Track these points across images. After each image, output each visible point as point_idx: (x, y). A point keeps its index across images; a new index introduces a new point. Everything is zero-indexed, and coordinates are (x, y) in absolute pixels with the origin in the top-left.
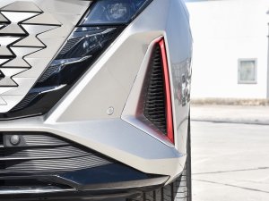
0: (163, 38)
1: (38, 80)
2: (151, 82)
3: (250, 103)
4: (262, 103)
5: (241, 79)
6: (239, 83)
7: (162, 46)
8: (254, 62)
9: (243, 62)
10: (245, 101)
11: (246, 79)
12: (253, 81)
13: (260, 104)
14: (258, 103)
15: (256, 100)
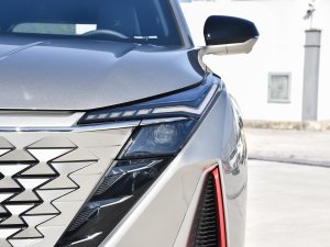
0: (217, 167)
1: (68, 228)
2: (202, 218)
3: (282, 126)
4: (297, 127)
5: (272, 97)
6: (269, 102)
7: (216, 177)
8: (287, 76)
9: (274, 77)
10: (276, 124)
11: (278, 97)
12: (286, 100)
13: (294, 128)
14: (291, 127)
15: (289, 123)
